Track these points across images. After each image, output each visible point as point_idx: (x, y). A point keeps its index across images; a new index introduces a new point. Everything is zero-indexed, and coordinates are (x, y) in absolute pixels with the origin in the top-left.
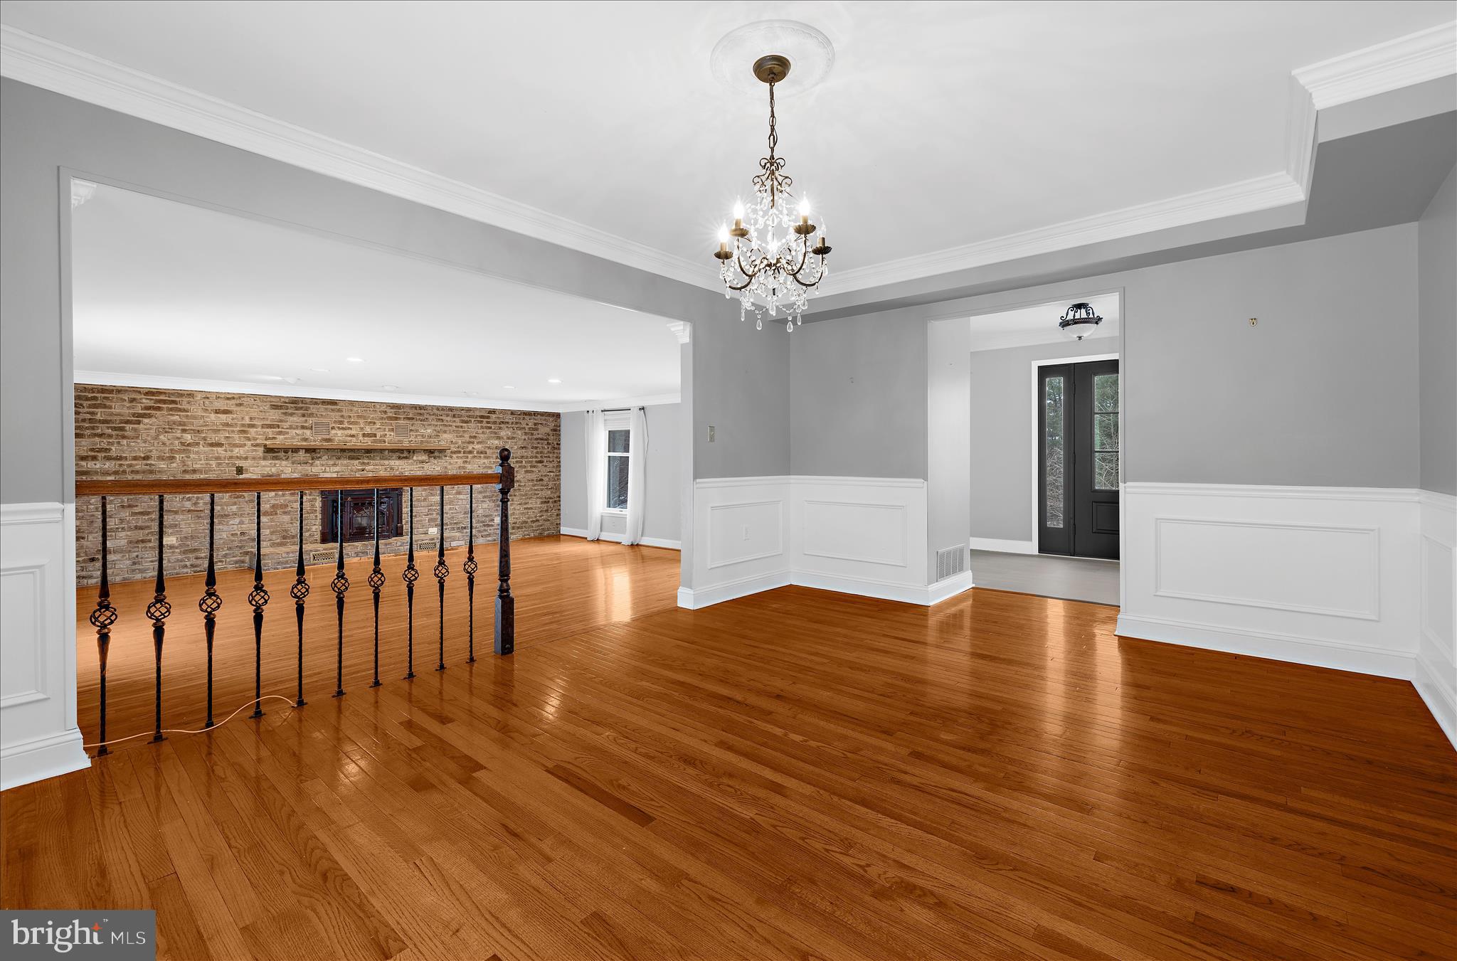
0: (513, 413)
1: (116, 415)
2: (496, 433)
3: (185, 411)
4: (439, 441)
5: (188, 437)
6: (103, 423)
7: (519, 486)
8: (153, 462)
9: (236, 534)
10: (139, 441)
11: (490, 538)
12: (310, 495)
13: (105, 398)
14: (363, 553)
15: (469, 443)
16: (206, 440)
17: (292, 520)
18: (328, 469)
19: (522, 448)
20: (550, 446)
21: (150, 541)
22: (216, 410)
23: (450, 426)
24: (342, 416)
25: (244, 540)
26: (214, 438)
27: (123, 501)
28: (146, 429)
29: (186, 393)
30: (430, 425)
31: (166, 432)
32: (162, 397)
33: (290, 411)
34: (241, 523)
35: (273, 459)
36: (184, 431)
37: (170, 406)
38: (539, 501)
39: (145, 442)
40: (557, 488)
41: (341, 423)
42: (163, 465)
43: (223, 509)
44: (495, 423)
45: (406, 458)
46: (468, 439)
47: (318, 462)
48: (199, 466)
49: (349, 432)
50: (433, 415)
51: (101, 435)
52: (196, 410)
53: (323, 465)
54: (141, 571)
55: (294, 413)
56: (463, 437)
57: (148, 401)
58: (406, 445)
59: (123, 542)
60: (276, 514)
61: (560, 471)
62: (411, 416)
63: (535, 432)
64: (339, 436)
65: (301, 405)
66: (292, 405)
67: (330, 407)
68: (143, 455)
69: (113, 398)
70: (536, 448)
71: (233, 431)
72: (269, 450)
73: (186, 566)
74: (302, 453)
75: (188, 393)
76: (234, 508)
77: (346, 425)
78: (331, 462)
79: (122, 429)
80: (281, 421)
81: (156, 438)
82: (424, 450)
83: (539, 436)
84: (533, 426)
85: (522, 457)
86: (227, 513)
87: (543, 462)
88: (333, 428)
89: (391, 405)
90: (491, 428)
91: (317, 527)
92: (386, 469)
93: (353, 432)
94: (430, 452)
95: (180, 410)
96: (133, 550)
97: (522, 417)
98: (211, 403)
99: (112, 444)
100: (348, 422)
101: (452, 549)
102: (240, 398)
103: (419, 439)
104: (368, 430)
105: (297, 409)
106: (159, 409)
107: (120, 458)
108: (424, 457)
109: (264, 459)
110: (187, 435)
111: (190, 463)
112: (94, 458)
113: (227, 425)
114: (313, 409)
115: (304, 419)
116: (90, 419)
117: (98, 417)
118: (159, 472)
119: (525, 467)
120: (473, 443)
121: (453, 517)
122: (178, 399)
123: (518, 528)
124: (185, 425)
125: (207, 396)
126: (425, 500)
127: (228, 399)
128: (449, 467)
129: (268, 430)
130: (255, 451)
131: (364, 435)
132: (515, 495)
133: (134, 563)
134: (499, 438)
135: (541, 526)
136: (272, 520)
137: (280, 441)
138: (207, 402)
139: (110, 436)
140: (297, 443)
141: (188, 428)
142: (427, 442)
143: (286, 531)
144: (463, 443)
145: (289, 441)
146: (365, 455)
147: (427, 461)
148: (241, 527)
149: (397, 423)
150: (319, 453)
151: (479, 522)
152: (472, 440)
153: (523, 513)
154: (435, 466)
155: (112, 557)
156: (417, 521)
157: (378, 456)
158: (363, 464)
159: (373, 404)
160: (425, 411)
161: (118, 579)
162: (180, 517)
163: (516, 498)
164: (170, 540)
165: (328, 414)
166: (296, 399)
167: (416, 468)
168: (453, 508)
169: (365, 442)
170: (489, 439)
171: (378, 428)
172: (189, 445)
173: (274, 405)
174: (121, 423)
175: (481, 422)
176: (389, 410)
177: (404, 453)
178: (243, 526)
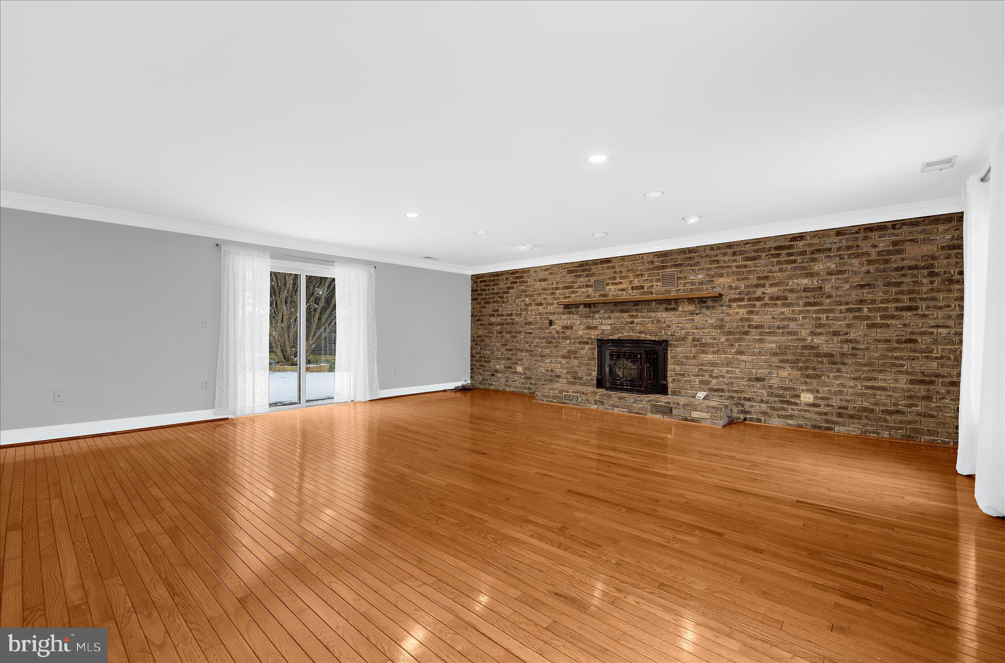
0: (839, 232)
1: (501, 289)
2: (804, 268)
3: (527, 282)
4: (713, 288)
5: (527, 300)
6: (497, 295)
8: (513, 317)
9: (549, 370)
10: (508, 304)
11: (791, 422)
12: (591, 344)
13: (497, 279)
15: (757, 286)
16: (535, 301)
18: (604, 321)
19: (862, 286)
20: (937, 280)
22: (540, 279)
23: (728, 267)
24: (615, 272)
25: (553, 376)
26: (539, 299)
28: (511, 296)
30: (702, 269)
31: (519, 297)
32: (517, 275)
33: (579, 274)
34: (551, 362)
35: (569, 314)
36: (526, 296)
37: (521, 280)
38: (904, 379)
39: (510, 305)
41: (614, 278)
43: (542, 350)
44: (803, 253)
45: (673, 309)
46: (755, 281)
47: (597, 316)
48: (532, 320)
49: (621, 286)
50: (706, 256)
51: (495, 302)
52: (530, 281)
53: (600, 318)
54: (509, 386)
55: (581, 275)
57: (512, 278)
58: (673, 294)
59: (503, 367)
60: (570, 358)
62: (679, 262)
63: (895, 257)
64: (612, 291)
65: (586, 267)
66: (580, 268)
67: (606, 265)
68: (510, 313)
69: (500, 278)
70: (898, 284)
71: (548, 294)
72: (567, 306)
73: (526, 388)
74: (582, 307)
75: (527, 269)
76: (548, 351)
77: (618, 280)
78: (606, 316)
79: (503, 297)
80: (573, 282)
81: (515, 302)
82: (695, 299)
83: (907, 263)
84: (891, 248)
85: (861, 302)
86: (544, 354)
87: (916, 308)
88: (608, 284)
89: (658, 253)
90: (794, 262)
92: (653, 322)
93: (624, 286)
94: (702, 301)
95: (524, 282)
96: (506, 372)
97: (862, 235)
98: (538, 274)
99: (499, 306)
100: (620, 277)
102: (551, 268)
103: (689, 287)
104: (636, 283)
105: (583, 271)
106: (516, 283)
107: (502, 315)
108: (691, 308)
109: (564, 313)
110: (527, 298)
112: (494, 315)
113: (545, 289)
114: (594, 269)
115: (588, 278)
116: (493, 293)
117: (496, 291)
118: (516, 323)
119: (869, 318)
120: (763, 286)
121: (732, 383)
122: (523, 275)
123: (851, 417)
124: (526, 292)
125: (536, 269)
126: (694, 357)
127: (545, 270)
128: (727, 319)
129: (566, 291)
130: (559, 308)
131: (633, 288)
132: (844, 364)
133: (506, 381)
134: (810, 275)
135: (910, 423)
136: (567, 363)
137: (574, 298)
138: (536, 274)
139: (499, 302)
140: (583, 299)
141: (527, 294)
142: (698, 290)
143: (576, 373)
144: (748, 287)
145: (578, 298)
146: (633, 308)
147: (698, 312)
148: (551, 366)
149: (664, 272)
150: (598, 307)
151: (771, 395)
152: (762, 282)
153: (863, 395)
154: (708, 317)
155: (499, 375)
156: (685, 381)
157: (646, 308)
158: (632, 316)
159: (641, 256)
160: (696, 254)
161: (501, 389)
162: (524, 354)
163: (844, 368)
164: (519, 369)
165: (604, 272)
166: (583, 263)
167: (685, 320)
168: (732, 371)
169: (634, 294)
170: (791, 277)
171: (646, 280)
172: (528, 305)
173: (570, 270)
174: (502, 294)
175: (778, 255)
176: (655, 260)
177: (670, 304)
178: (552, 365)
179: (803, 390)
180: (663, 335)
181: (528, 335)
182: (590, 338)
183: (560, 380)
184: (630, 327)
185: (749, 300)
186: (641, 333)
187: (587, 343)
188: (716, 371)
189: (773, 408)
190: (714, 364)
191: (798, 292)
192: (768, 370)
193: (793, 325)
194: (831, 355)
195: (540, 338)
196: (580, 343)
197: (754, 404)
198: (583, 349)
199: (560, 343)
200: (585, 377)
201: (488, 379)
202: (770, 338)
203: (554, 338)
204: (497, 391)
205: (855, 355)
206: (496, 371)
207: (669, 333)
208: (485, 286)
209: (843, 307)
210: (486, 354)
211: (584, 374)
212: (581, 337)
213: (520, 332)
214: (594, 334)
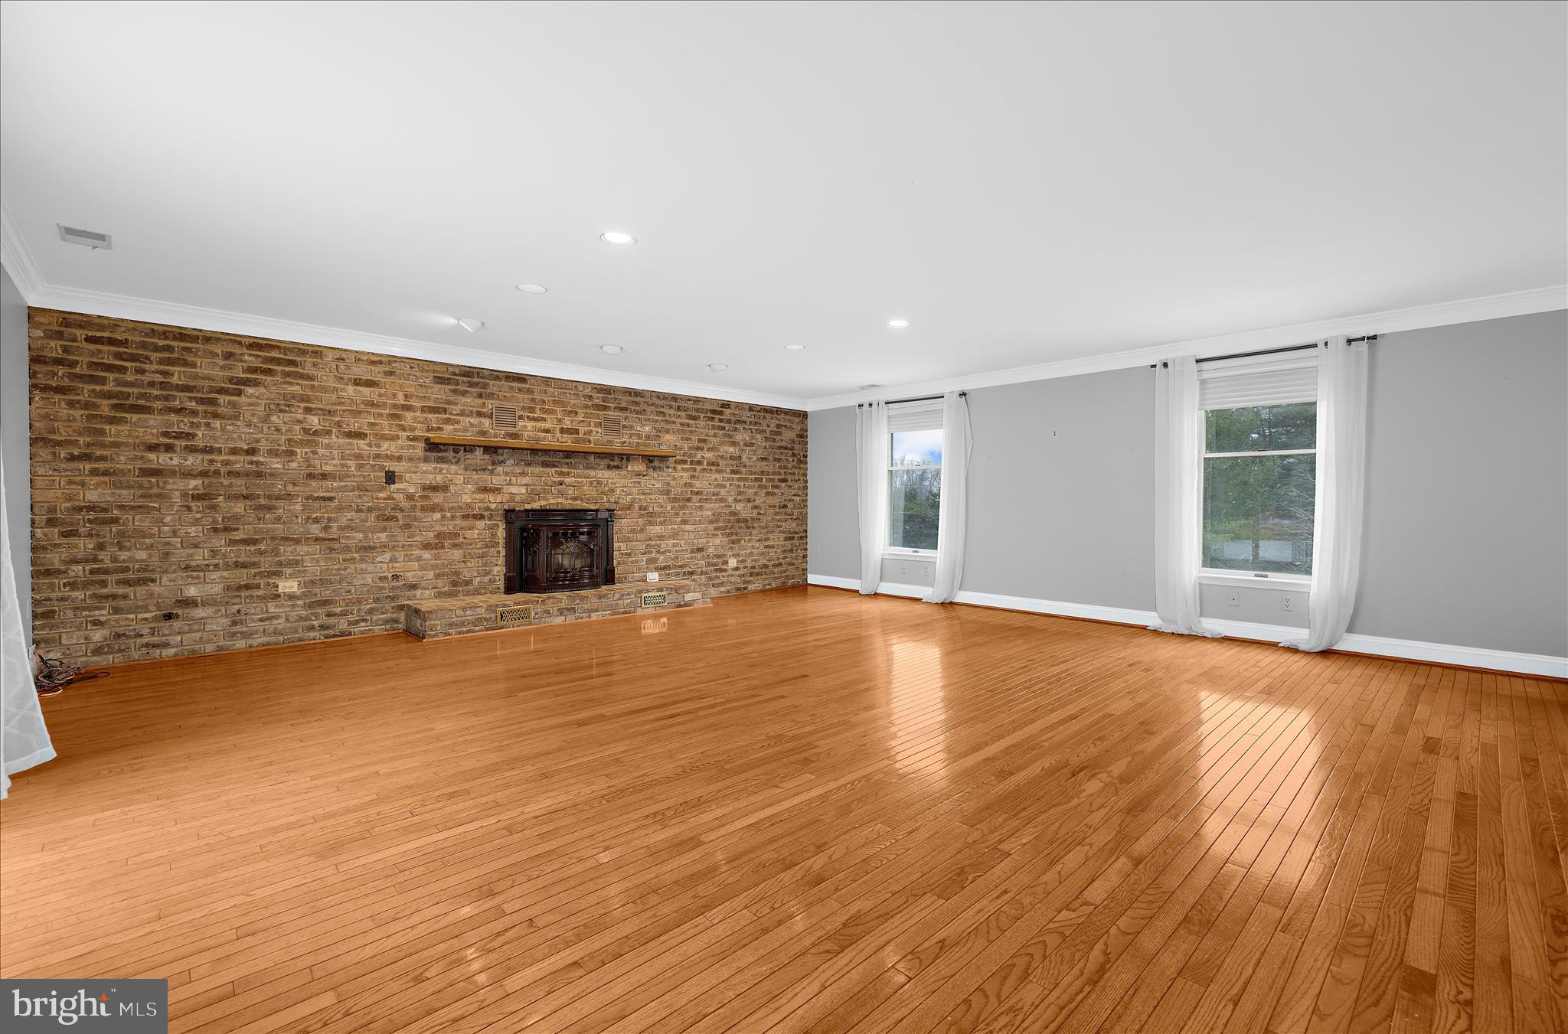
0: (751, 408)
1: (203, 378)
2: (730, 437)
3: (312, 378)
5: (314, 421)
6: (183, 391)
7: (759, 514)
8: (262, 460)
9: (386, 578)
10: (239, 423)
11: (722, 589)
12: (490, 519)
13: (185, 349)
14: (568, 609)
15: (698, 449)
16: (340, 427)
17: (465, 557)
18: (513, 479)
19: (763, 459)
20: (796, 459)
21: (258, 587)
22: (355, 380)
23: (674, 422)
24: (533, 400)
25: (398, 588)
26: (354, 424)
27: (215, 521)
28: (250, 405)
29: (310, 349)
30: (648, 420)
31: (281, 411)
32: (274, 354)
33: (461, 388)
34: (393, 560)
35: (438, 462)
36: (308, 410)
37: (287, 369)
38: (782, 536)
39: (249, 426)
40: (803, 519)
41: (532, 410)
42: (276, 464)
43: (366, 537)
44: (729, 421)
45: (617, 467)
46: (696, 444)
47: (500, 469)
48: (331, 468)
49: (543, 425)
50: (652, 405)
51: (179, 411)
52: (325, 377)
53: (507, 474)
54: (246, 635)
55: (467, 392)
56: (690, 439)
57: (252, 359)
58: (617, 447)
59: (217, 588)
60: (443, 547)
61: (807, 495)
62: (623, 405)
63: (778, 438)
64: (528, 431)
65: (476, 380)
66: (465, 379)
67: (516, 385)
68: (246, 447)
69: (198, 350)
70: (779, 460)
71: (381, 415)
72: (432, 446)
73: (312, 628)
74: (479, 452)
75: (314, 349)
76: (383, 536)
77: (538, 414)
78: (518, 470)
79: (213, 402)
80: (449, 403)
81: (266, 419)
82: (643, 456)
83: (783, 444)
84: (775, 429)
85: (762, 473)
86: (372, 544)
87: (786, 481)
88: (521, 418)
89: (598, 387)
91: (499, 568)
92: (591, 483)
93: (548, 425)
94: (649, 459)
95: (302, 376)
96: (233, 601)
97: (762, 414)
98: (348, 367)
99: (198, 426)
100: (541, 409)
101: (686, 605)
102: (390, 363)
103: (635, 440)
104: (567, 423)
105: (471, 385)
106: (269, 372)
107: (209, 450)
108: (640, 467)
109: (426, 460)
110: (312, 417)
111: (317, 462)
112: (169, 448)
113: (372, 404)
114: (493, 386)
115: (481, 401)
116: (162, 383)
117: (175, 380)
118: (271, 475)
119: (765, 487)
120: (702, 449)
121: (678, 558)
122: (299, 359)
124: (309, 401)
125: (342, 356)
126: (642, 530)
127: (373, 363)
128: (673, 483)
129: (430, 416)
130: (414, 448)
131: (562, 431)
132: (753, 528)
133: (234, 623)
134: (734, 444)
135: (785, 572)
136: (437, 557)
137: (447, 433)
138: (342, 366)
139: (194, 413)
140: (470, 437)
141: (314, 406)
142: (645, 445)
143: (457, 574)
144: (690, 448)
145: (460, 434)
146: (563, 461)
147: (645, 473)
148: (393, 567)
149: (605, 414)
150: (502, 455)
151: (709, 564)
152: (701, 445)
153: (763, 553)
154: (655, 481)
155: (200, 613)
156: (632, 562)
157: (580, 463)
158: (562, 474)
159: (574, 384)
160: (643, 399)
161: (210, 648)
162: (303, 549)
163: (754, 532)
164: (288, 586)
165: (514, 396)
166: (470, 369)
167: (631, 483)
168: (678, 543)
169: (564, 440)
170: (722, 444)
171: (581, 421)
172: (315, 433)
173: (439, 377)
174: (211, 392)
175: (712, 419)
176: (595, 395)
177: (616, 459)
178: (396, 565)
179: (730, 556)
180: (605, 502)
181: (316, 504)
182: (488, 509)
183: (418, 593)
184: (559, 491)
185: (691, 464)
186: (575, 499)
187: (482, 517)
188: (664, 546)
189: (710, 579)
190: (661, 538)
191: (726, 459)
192: (706, 540)
193: (723, 492)
194: (746, 521)
195: (359, 510)
196: (466, 517)
197: (696, 577)
198: (471, 528)
199: (416, 519)
200: (478, 579)
201: (145, 631)
202: (707, 505)
203: (401, 510)
204: (192, 661)
205: (759, 519)
206: (189, 603)
207: (612, 500)
208: (118, 356)
209: (753, 477)
210: (132, 559)
211: (476, 574)
212: (469, 506)
213: (289, 496)
214: (495, 501)
